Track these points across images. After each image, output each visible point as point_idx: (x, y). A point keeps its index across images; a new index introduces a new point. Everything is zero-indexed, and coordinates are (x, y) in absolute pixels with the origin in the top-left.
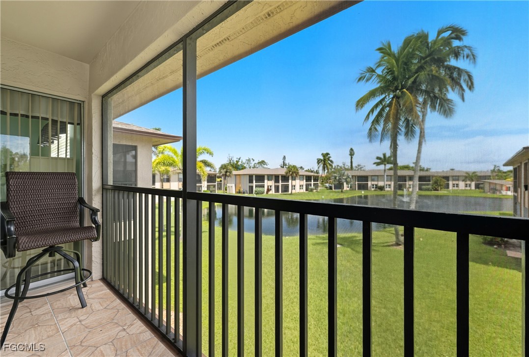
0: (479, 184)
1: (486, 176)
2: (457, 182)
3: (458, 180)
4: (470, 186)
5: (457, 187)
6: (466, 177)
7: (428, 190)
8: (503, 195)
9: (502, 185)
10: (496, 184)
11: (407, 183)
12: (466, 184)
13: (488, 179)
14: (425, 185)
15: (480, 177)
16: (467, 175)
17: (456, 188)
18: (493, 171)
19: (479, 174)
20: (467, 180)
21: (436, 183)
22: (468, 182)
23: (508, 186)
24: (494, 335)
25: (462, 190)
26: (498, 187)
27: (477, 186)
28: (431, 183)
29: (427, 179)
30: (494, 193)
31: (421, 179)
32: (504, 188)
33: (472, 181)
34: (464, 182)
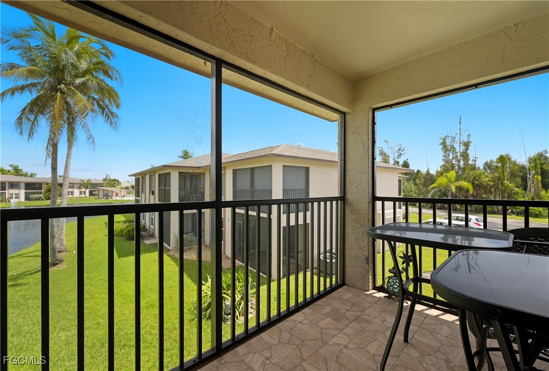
0: (93, 191)
1: (98, 184)
2: (71, 190)
3: (73, 187)
4: (84, 193)
5: (71, 194)
6: (81, 185)
7: (40, 199)
8: (114, 200)
9: (112, 192)
10: (108, 191)
11: (7, 191)
12: (81, 192)
13: (100, 187)
14: (34, 193)
15: (94, 184)
16: (81, 182)
17: (70, 196)
18: (105, 180)
19: (93, 182)
20: (82, 187)
21: (49, 190)
22: (83, 190)
23: (117, 192)
24: (171, 294)
25: (76, 197)
26: (110, 194)
27: (91, 194)
28: (43, 191)
29: (37, 186)
30: (107, 198)
31: (28, 186)
32: (114, 194)
33: (87, 188)
34: (78, 190)
